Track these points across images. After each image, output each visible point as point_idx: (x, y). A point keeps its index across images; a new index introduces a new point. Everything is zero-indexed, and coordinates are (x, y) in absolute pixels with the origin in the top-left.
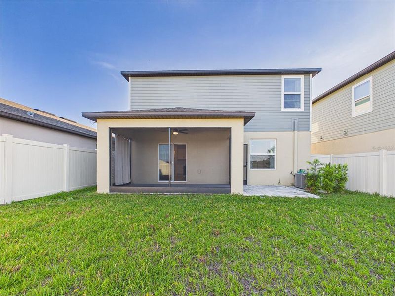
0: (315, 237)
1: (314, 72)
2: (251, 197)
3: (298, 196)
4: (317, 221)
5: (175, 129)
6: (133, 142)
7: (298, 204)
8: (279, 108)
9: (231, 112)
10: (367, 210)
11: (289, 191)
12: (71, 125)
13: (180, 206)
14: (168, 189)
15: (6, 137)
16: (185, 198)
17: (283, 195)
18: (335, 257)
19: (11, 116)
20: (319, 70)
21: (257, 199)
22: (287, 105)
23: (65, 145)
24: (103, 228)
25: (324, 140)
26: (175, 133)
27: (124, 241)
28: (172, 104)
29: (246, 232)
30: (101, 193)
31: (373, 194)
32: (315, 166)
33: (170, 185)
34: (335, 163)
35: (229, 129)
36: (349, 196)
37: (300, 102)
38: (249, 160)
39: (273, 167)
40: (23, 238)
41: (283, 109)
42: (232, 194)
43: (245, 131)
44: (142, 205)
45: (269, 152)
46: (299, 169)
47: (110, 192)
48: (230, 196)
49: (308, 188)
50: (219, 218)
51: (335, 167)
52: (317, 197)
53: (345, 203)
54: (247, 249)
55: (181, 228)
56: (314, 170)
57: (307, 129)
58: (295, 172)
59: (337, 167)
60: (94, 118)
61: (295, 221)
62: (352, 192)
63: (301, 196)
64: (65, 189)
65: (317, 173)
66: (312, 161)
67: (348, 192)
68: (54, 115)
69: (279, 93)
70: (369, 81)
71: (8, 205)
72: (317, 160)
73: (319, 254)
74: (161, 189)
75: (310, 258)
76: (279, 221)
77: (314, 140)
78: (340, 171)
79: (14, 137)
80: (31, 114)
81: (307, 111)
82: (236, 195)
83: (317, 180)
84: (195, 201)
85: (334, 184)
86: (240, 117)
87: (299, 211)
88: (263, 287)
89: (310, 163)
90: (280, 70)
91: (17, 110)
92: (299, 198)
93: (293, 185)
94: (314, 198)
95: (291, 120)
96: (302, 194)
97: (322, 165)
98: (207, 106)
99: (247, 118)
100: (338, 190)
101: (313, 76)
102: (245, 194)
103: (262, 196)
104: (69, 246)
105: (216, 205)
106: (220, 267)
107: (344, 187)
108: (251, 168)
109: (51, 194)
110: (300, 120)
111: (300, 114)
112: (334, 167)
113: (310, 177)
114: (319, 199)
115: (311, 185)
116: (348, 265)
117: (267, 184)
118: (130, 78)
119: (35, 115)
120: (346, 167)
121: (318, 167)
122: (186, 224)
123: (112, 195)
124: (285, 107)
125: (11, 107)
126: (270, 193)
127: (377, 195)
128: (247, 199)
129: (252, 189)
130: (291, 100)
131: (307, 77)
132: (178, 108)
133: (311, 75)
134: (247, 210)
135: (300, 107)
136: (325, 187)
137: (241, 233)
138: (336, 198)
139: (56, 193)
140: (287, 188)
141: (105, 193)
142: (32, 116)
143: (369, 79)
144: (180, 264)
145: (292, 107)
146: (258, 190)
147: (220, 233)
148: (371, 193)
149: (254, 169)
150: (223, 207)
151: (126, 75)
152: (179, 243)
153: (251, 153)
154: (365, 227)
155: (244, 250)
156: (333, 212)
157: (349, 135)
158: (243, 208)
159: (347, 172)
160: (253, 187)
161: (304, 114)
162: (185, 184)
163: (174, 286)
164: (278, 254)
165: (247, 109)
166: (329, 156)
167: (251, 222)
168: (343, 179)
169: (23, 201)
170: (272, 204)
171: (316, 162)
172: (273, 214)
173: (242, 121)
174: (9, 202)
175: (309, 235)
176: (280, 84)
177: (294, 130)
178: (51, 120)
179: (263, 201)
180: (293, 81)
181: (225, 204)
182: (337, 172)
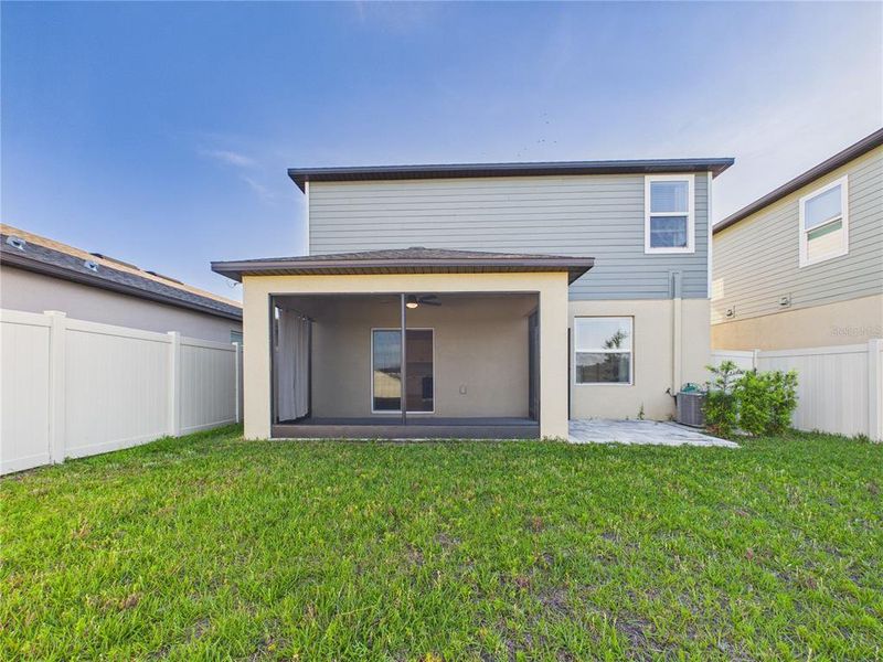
0: (755, 532)
1: (718, 166)
2: (587, 445)
3: (689, 443)
4: (749, 497)
5: (411, 297)
6: (315, 326)
7: (695, 460)
8: (639, 249)
9: (541, 257)
10: (851, 473)
11: (667, 432)
12: (175, 289)
13: (436, 467)
14: (401, 429)
15: (52, 317)
16: (442, 450)
17: (656, 442)
18: (809, 574)
19: (54, 270)
20: (728, 163)
21: (603, 451)
22: (656, 241)
23: (172, 334)
24: (286, 516)
25: (736, 318)
26: (410, 305)
27: (338, 543)
28: (402, 240)
29: (600, 522)
30: (253, 438)
31: (855, 438)
32: (725, 377)
33: (404, 421)
34: (766, 369)
35: (536, 295)
36: (805, 443)
37: (685, 233)
38: (574, 364)
39: (627, 380)
40: (118, 537)
41: (649, 250)
42: (542, 439)
43: (570, 300)
44: (354, 465)
45: (610, 345)
46: (685, 382)
47: (272, 437)
48: (540, 444)
49: (710, 425)
50: (531, 493)
51: (769, 378)
52: (733, 445)
53: (797, 457)
54: (611, 558)
55: (455, 515)
56: (722, 386)
57: (702, 292)
58: (677, 390)
59: (773, 378)
60: (236, 274)
61: (700, 499)
62: (806, 434)
63: (696, 444)
64: (173, 430)
65: (728, 392)
66: (717, 366)
67: (796, 434)
68: (135, 268)
69: (639, 214)
70: (840, 186)
71: (56, 466)
72: (729, 363)
73: (773, 569)
74: (384, 428)
75: (756, 578)
76: (664, 498)
77: (716, 317)
78: (780, 386)
79: (67, 316)
80: (92, 267)
81: (702, 254)
82: (552, 442)
83: (730, 407)
84: (466, 456)
85: (768, 415)
86: (560, 269)
87: (700, 474)
88: (672, 640)
89: (713, 370)
90: (641, 164)
91: (63, 256)
92: (692, 448)
93: (672, 419)
94: (725, 448)
95: (665, 275)
96: (697, 439)
97: (742, 373)
98: (479, 245)
99: (576, 271)
100: (776, 428)
101: (714, 176)
102: (572, 440)
103: (610, 444)
104: (223, 554)
105: (515, 463)
106: (562, 597)
107: (788, 423)
108: (577, 381)
109: (145, 442)
110: (686, 275)
111: (689, 261)
112: (766, 379)
113: (713, 400)
114: (736, 450)
115: (717, 419)
116: (842, 592)
117: (614, 417)
118: (307, 184)
119: (102, 268)
120: (793, 377)
121: (731, 378)
122: (463, 506)
123: (278, 442)
124: (653, 245)
125: (49, 251)
126: (626, 437)
127: (863, 439)
128: (578, 451)
129: (583, 427)
130: (667, 230)
131: (701, 176)
132: (416, 249)
133: (710, 174)
134: (586, 473)
135: (685, 245)
136: (747, 422)
137: (590, 524)
138: (776, 446)
139: (154, 440)
140: (660, 426)
141: (262, 439)
142: (95, 269)
143: (841, 180)
144: (477, 593)
145: (666, 246)
146: (597, 430)
147: (543, 525)
148: (850, 436)
149: (584, 384)
150: (531, 467)
151: (300, 178)
152: (464, 546)
153: (577, 349)
154: (859, 509)
155: (605, 561)
156: (780, 477)
157: (792, 308)
158: (576, 471)
159: (795, 389)
160: (584, 424)
161: (694, 261)
162: (432, 418)
163: (478, 637)
164: (685, 569)
165: (575, 251)
166: (751, 354)
167: (604, 500)
168: (787, 405)
169: (89, 457)
170: (639, 461)
171: (728, 367)
172: (648, 482)
173: (564, 277)
174: (60, 461)
175: (741, 528)
176: (639, 194)
177: (673, 296)
178: (135, 277)
179: (616, 454)
180: (671, 188)
181: (534, 462)
182: (772, 388)
